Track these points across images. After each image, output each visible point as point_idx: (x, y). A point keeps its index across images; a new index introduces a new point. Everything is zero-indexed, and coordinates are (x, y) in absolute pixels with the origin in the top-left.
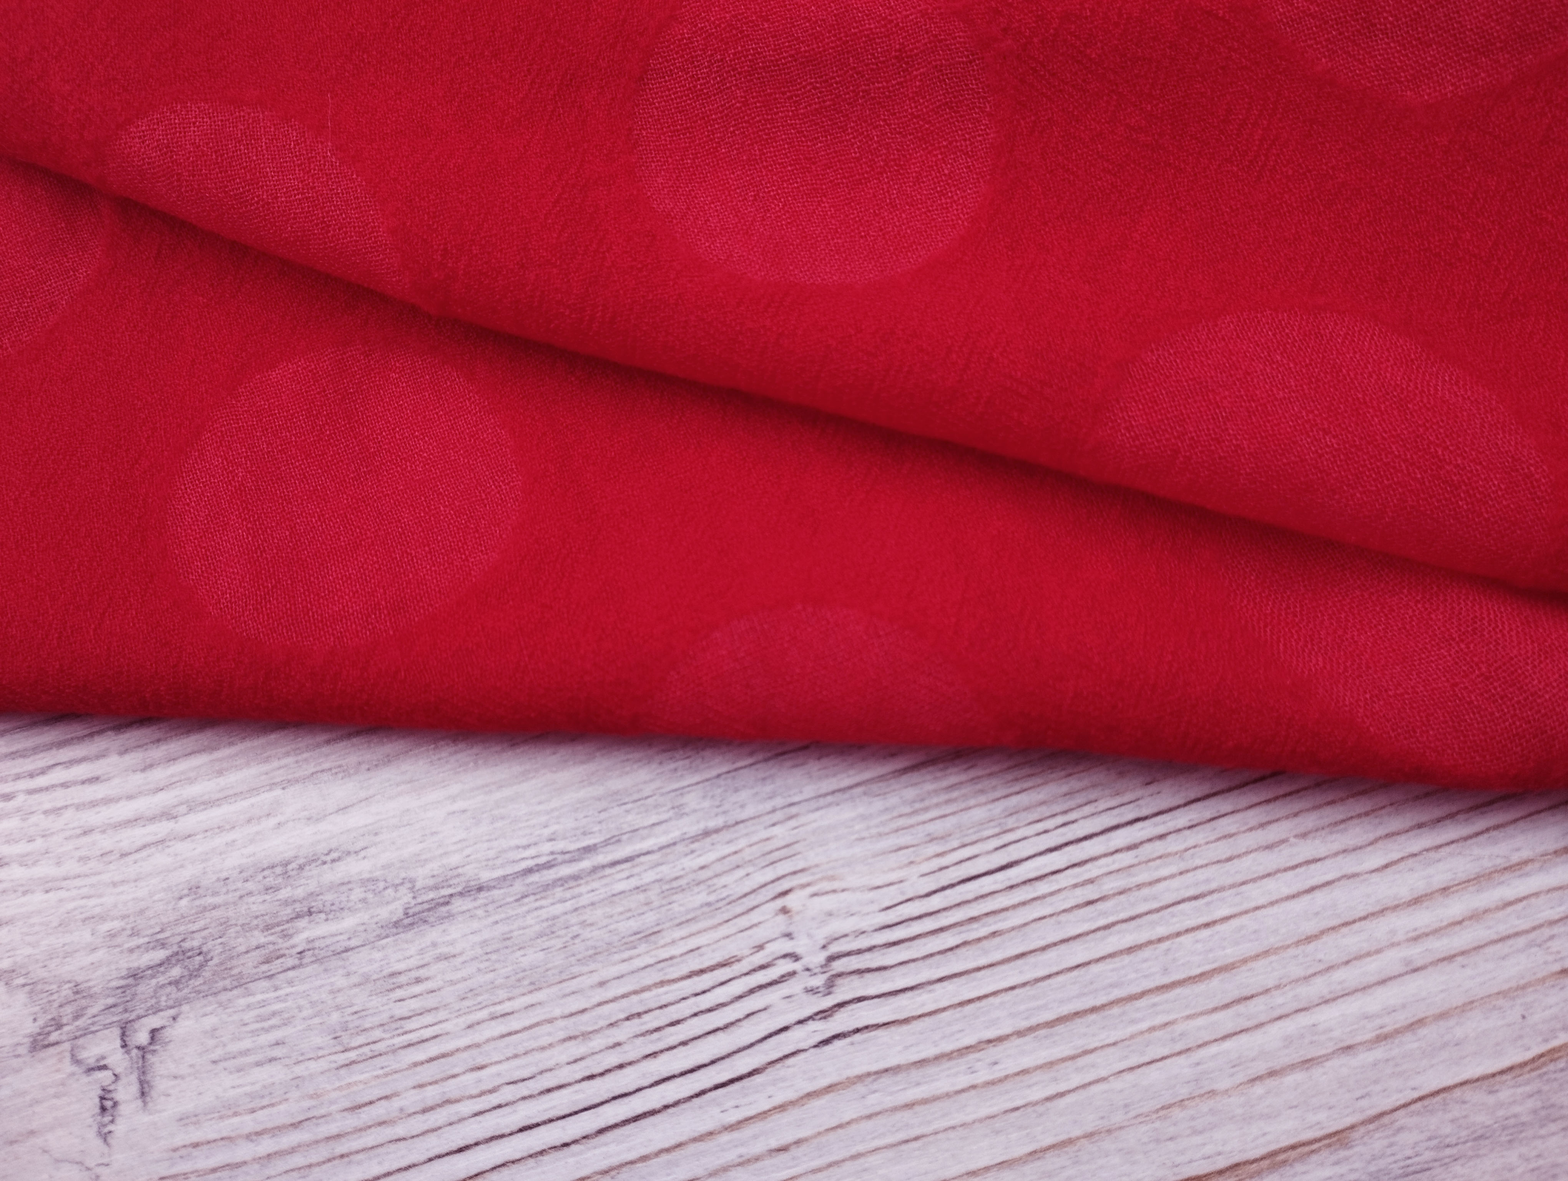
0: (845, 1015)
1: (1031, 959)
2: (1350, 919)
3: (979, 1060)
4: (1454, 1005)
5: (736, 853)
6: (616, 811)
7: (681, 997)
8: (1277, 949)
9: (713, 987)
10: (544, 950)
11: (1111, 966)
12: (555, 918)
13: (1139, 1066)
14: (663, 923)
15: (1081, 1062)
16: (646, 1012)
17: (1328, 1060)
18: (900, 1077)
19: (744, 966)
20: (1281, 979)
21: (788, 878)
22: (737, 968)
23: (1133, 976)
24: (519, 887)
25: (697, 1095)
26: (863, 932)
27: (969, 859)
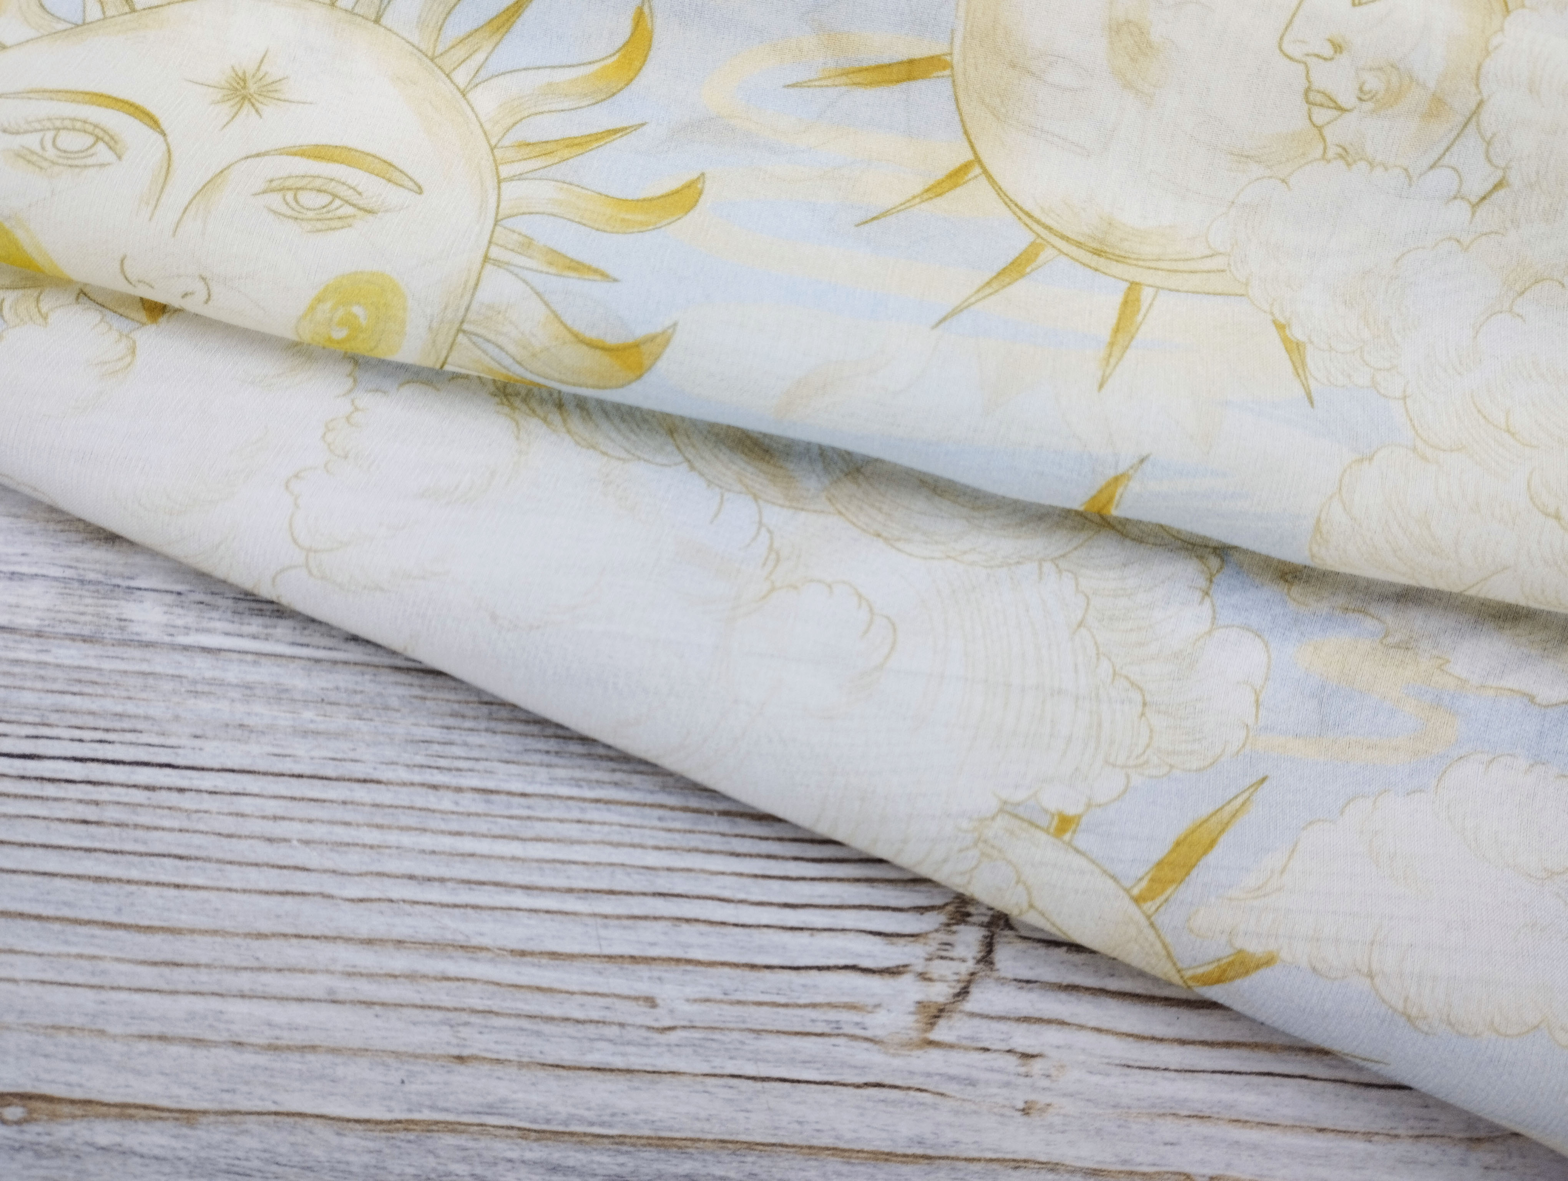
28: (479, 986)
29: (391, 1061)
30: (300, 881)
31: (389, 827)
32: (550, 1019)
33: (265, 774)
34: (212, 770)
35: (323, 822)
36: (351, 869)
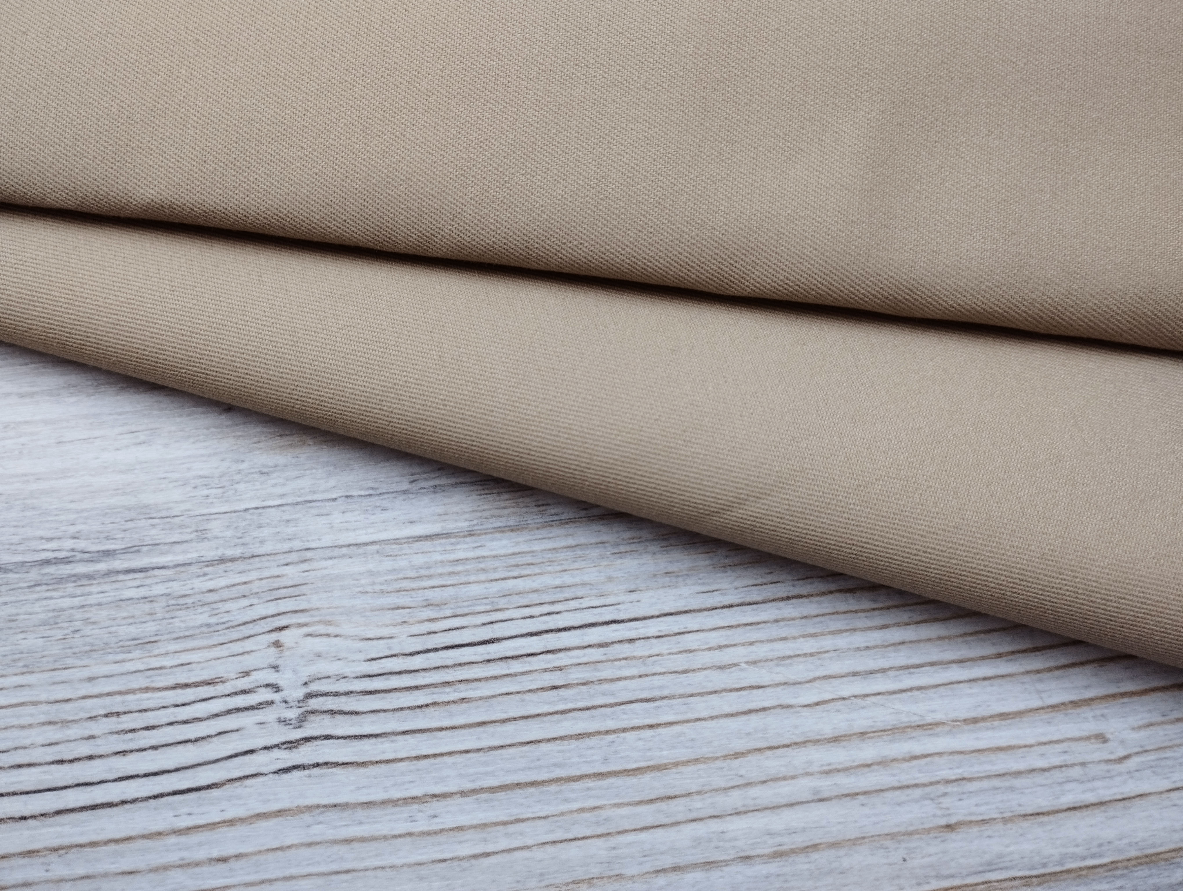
0: (310, 749)
1: (490, 729)
2: (776, 745)
3: (420, 811)
4: (848, 837)
5: (245, 583)
6: (142, 523)
7: (162, 705)
8: (707, 758)
9: (194, 702)
10: (43, 637)
11: (559, 748)
12: (62, 610)
13: (562, 841)
14: (162, 635)
15: (512, 828)
16: (125, 713)
17: (727, 865)
18: (347, 813)
19: (228, 688)
20: (703, 786)
21: (288, 615)
22: (220, 689)
23: (576, 760)
24: (34, 575)
25: (155, 797)
26: (344, 677)
27: (457, 628)
28: (945, 758)
29: (888, 843)
30: (757, 699)
31: (822, 634)
32: (1018, 774)
33: (700, 611)
34: (652, 617)
35: (762, 642)
36: (800, 678)
